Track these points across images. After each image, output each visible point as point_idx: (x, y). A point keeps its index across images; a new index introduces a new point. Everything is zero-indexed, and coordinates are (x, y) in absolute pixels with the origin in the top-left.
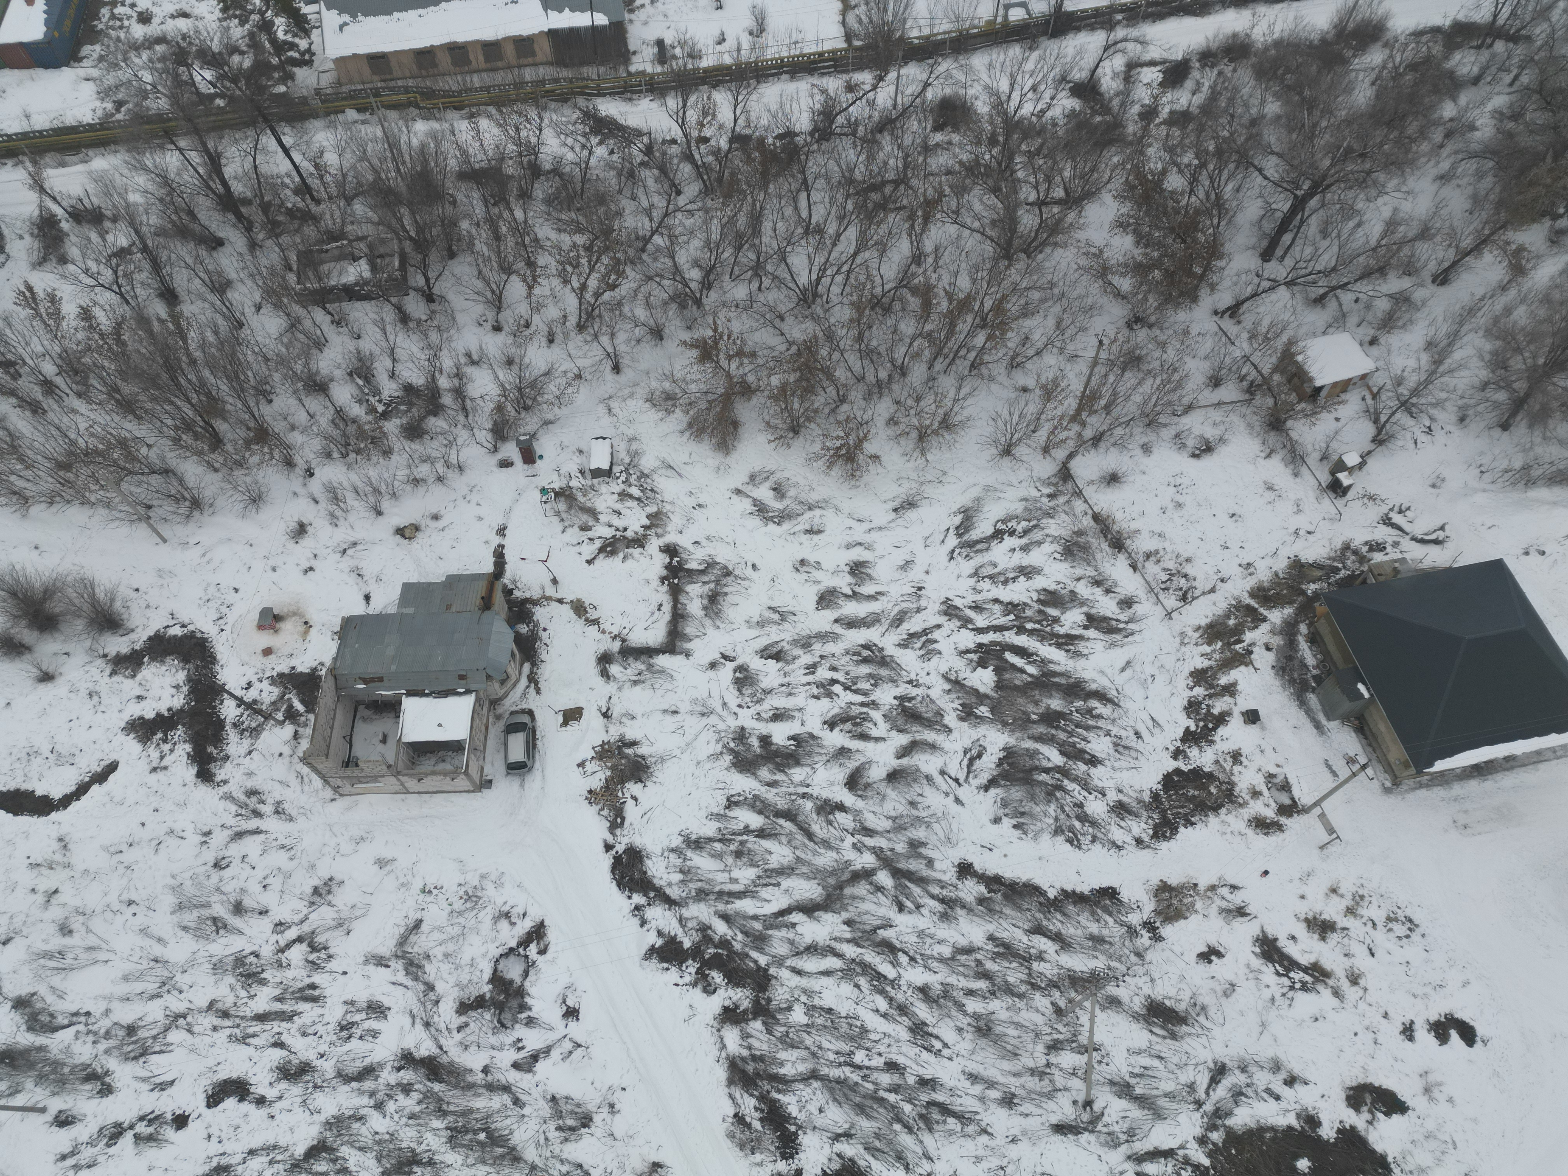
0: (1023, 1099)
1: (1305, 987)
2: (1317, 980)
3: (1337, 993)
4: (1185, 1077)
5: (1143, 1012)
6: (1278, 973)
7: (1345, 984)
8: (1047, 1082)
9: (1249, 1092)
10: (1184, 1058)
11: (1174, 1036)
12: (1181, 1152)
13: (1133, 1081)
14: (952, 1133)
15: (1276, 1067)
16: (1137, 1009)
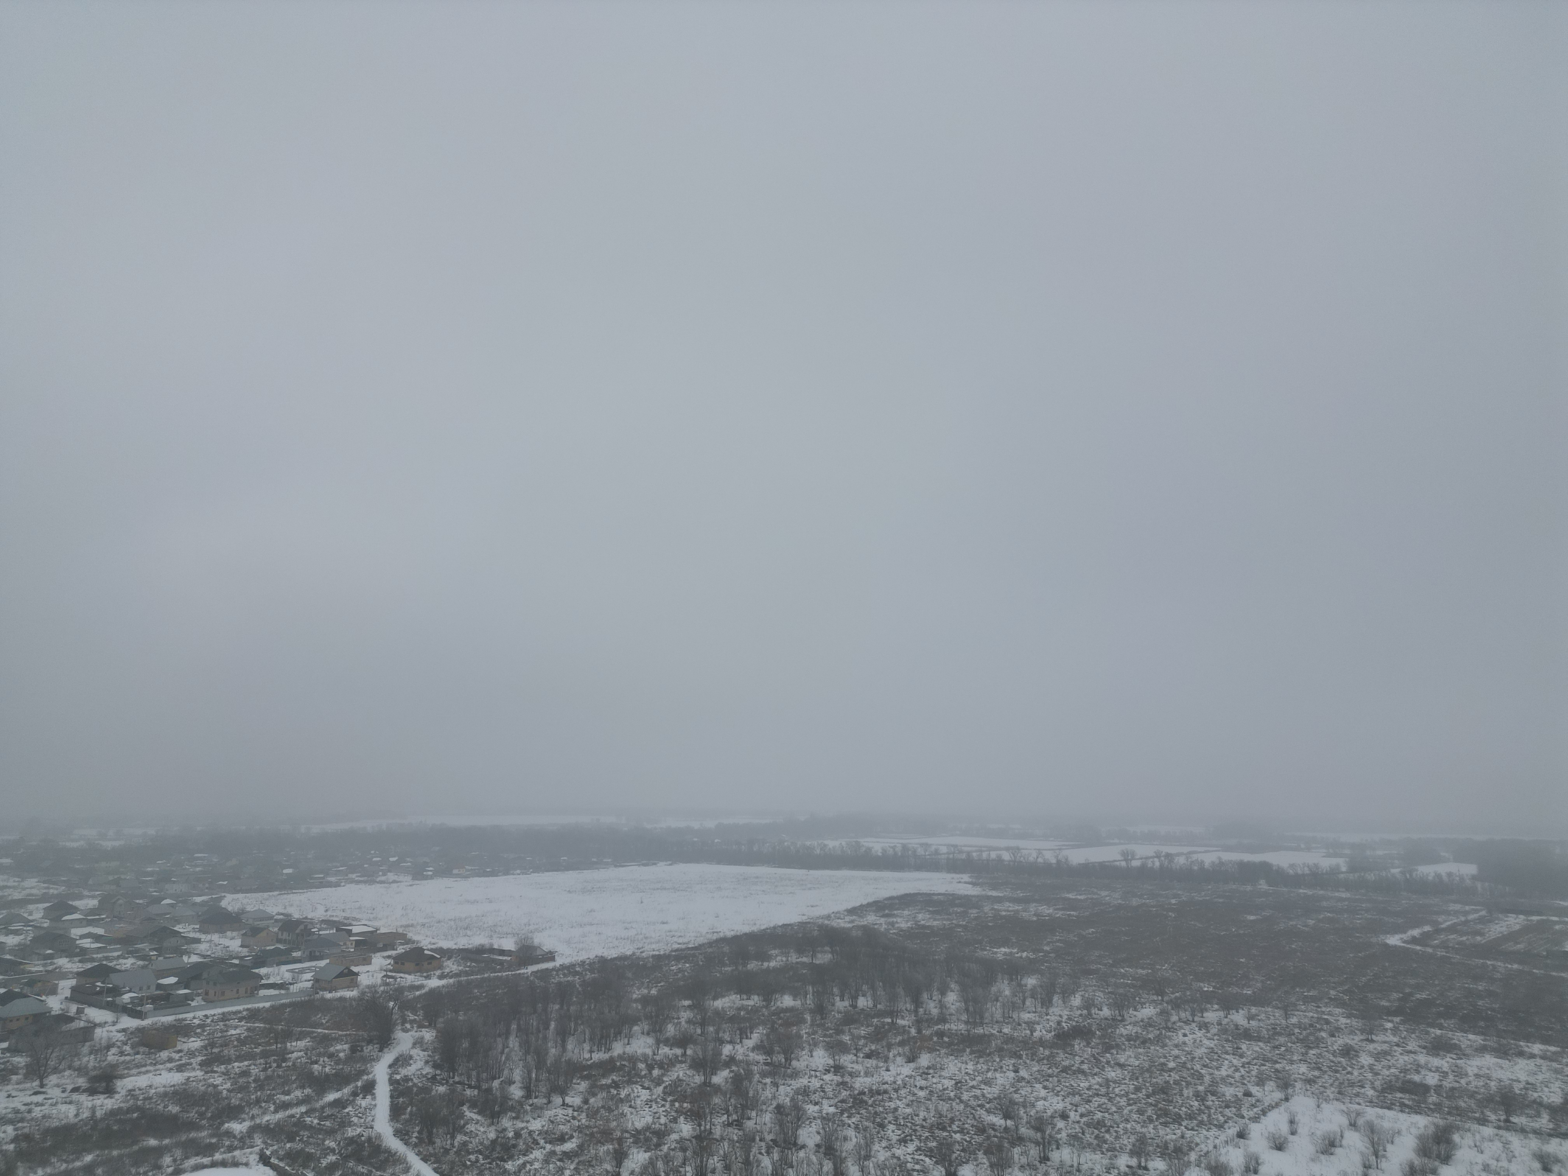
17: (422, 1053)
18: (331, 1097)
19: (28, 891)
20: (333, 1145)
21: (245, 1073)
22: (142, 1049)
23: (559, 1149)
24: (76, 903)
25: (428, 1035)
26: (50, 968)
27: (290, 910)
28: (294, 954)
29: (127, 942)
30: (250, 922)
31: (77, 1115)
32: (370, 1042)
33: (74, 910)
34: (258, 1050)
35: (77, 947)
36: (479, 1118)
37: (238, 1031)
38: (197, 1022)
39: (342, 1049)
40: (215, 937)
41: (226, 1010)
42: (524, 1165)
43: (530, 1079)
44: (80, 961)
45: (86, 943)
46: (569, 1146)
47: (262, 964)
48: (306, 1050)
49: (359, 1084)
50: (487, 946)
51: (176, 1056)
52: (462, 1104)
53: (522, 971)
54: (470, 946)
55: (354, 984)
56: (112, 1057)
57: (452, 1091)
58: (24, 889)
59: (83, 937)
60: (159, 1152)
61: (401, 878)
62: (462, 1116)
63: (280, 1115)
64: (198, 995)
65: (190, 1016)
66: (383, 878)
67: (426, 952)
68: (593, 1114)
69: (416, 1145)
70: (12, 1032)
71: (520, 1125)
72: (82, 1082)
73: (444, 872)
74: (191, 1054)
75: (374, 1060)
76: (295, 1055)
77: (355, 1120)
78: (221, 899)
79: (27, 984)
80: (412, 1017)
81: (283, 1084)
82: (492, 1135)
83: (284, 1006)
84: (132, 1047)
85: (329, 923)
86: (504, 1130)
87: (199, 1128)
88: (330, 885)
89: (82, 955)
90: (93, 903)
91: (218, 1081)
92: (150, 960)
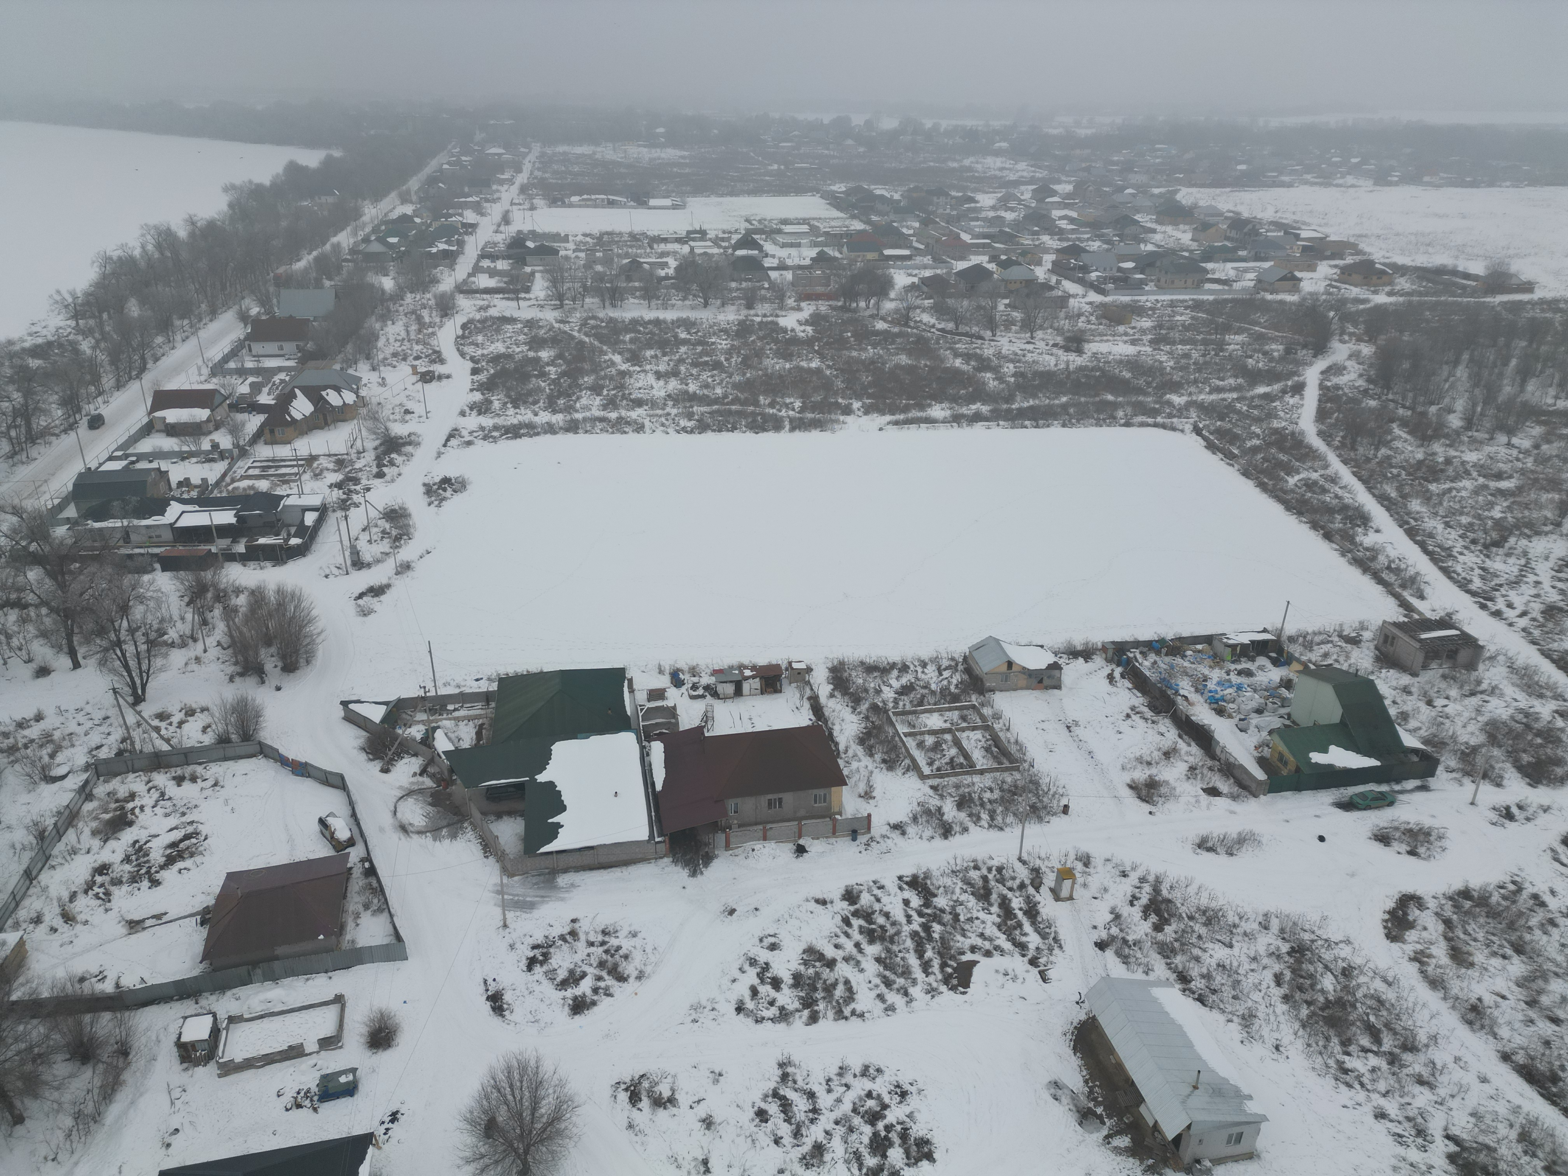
17: (1357, 366)
18: (1262, 390)
19: (1020, 174)
20: (1258, 431)
21: (1187, 356)
22: (1104, 321)
23: (1493, 484)
24: (1056, 187)
25: (1367, 350)
26: (1037, 243)
27: (1239, 209)
28: (1240, 253)
29: (1095, 226)
30: (1202, 217)
31: (1056, 365)
32: (1305, 346)
33: (1054, 193)
34: (1199, 338)
35: (1056, 226)
36: (1409, 437)
37: (1183, 318)
38: (1149, 304)
39: (1277, 349)
40: (1169, 229)
41: (1174, 297)
42: (1450, 490)
43: (1474, 412)
44: (1059, 240)
45: (1063, 224)
46: (1504, 484)
47: (1209, 259)
48: (1243, 344)
49: (1290, 383)
50: (1450, 267)
51: (1131, 332)
52: (1392, 421)
53: (1488, 300)
54: (1430, 265)
55: (1295, 289)
56: (1081, 324)
57: (1384, 407)
58: (1018, 171)
59: (1061, 218)
60: (1115, 406)
61: (1361, 182)
62: (1390, 432)
63: (1214, 397)
64: (1152, 281)
65: (1144, 298)
66: (1341, 181)
67: (1377, 266)
68: (1542, 460)
69: (1337, 448)
70: (1011, 292)
71: (1452, 453)
72: (1059, 340)
73: (1413, 178)
74: (1143, 331)
75: (1306, 364)
76: (1232, 347)
77: (1281, 414)
78: (1176, 192)
79: (1020, 254)
80: (1351, 329)
81: (1219, 371)
82: (1420, 456)
83: (1226, 301)
84: (1097, 318)
85: (1278, 225)
86: (1434, 454)
87: (1146, 394)
88: (1283, 185)
89: (1060, 233)
90: (1069, 188)
91: (1164, 358)
92: (1113, 244)
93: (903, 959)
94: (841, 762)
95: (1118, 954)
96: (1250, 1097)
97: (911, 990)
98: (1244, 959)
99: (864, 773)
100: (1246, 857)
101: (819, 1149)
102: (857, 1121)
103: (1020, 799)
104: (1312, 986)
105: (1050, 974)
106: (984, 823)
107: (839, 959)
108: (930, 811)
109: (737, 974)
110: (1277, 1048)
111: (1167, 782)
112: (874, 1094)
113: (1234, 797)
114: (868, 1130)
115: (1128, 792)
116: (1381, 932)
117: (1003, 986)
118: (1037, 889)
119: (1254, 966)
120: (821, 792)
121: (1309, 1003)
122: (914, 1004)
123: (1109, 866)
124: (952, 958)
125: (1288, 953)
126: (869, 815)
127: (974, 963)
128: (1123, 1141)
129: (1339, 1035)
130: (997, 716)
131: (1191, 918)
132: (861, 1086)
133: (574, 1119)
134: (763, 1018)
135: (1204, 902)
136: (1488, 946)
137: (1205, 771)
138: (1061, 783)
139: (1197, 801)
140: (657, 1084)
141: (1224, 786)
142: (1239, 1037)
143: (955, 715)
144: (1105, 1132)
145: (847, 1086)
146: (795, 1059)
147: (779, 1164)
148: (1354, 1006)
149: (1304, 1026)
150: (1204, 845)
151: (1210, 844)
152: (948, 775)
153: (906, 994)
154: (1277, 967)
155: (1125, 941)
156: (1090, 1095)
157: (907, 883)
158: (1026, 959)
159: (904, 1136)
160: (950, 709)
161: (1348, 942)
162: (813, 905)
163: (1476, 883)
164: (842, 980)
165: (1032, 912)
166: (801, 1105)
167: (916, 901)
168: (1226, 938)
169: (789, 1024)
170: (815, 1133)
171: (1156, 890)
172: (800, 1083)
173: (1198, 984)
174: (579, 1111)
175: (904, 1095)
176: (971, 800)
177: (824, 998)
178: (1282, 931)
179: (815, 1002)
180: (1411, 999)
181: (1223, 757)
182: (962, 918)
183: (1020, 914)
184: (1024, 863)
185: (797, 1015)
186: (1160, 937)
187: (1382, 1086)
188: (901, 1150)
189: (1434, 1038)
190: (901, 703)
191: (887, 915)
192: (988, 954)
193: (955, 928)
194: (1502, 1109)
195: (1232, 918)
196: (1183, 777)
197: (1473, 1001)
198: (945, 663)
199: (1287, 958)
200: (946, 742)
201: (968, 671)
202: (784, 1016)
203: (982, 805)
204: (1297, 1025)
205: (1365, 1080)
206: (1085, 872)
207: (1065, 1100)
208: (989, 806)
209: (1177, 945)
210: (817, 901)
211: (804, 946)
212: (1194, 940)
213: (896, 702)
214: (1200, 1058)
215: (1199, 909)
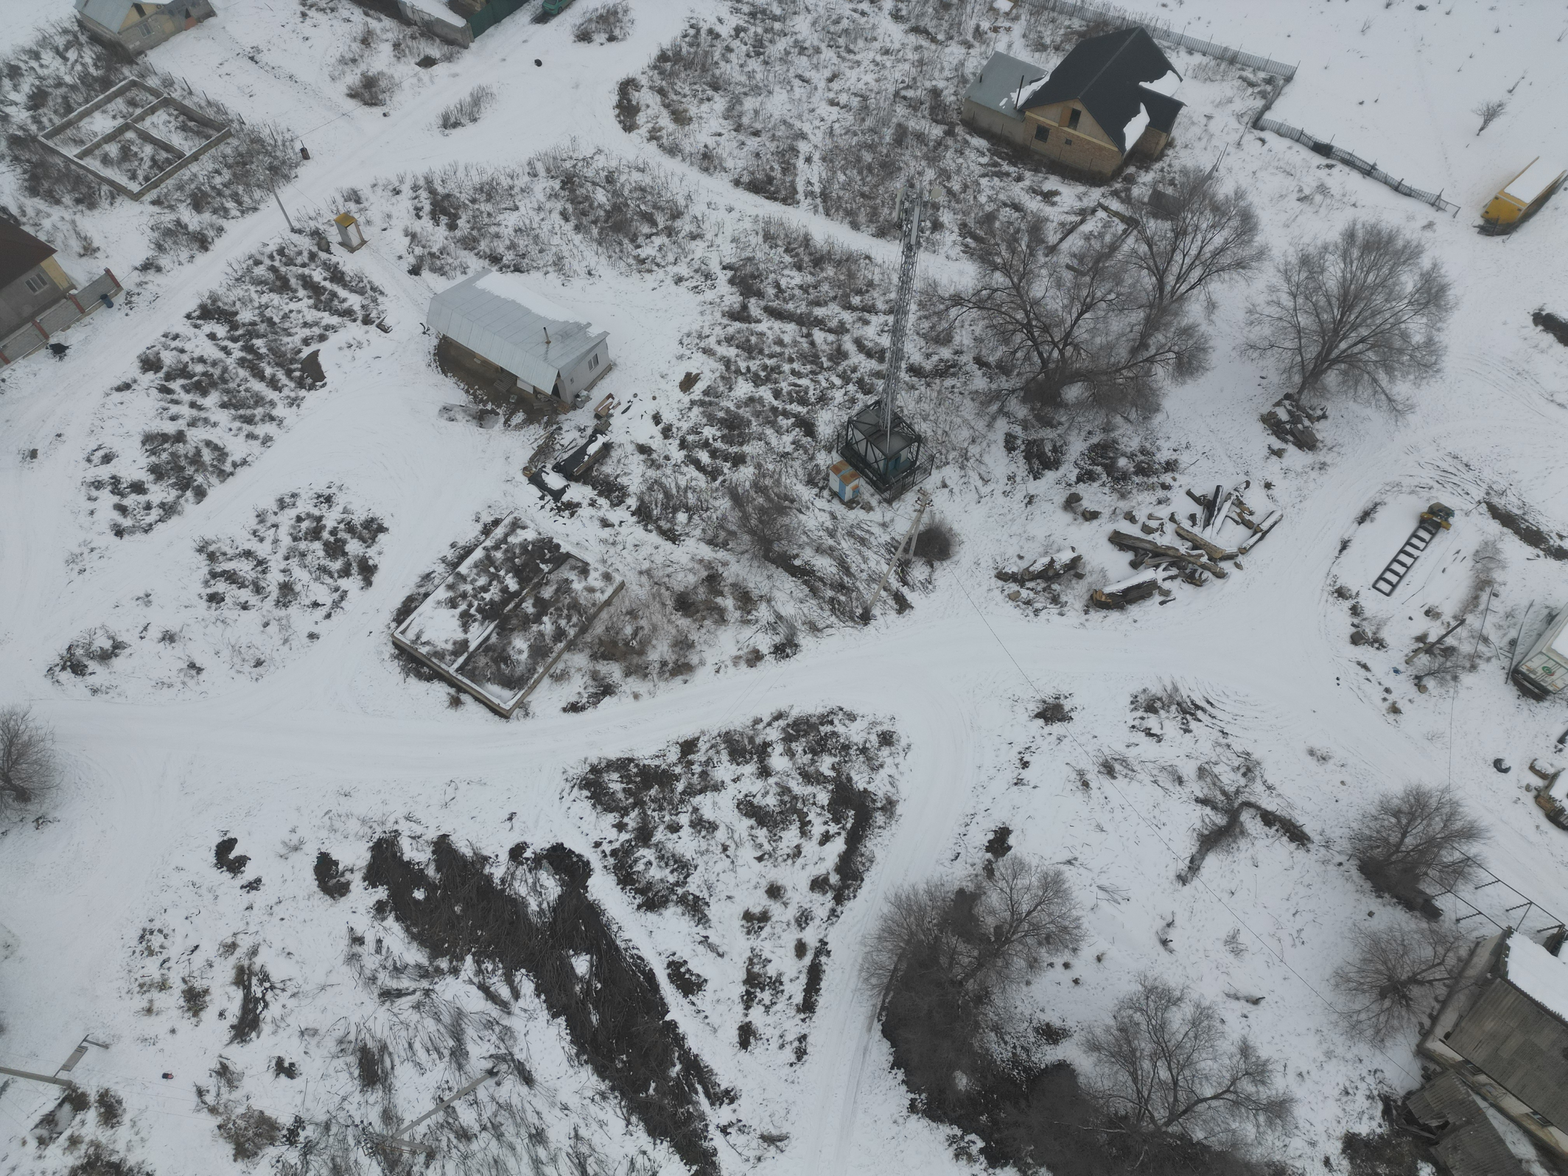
0: (528, 1127)
1: (265, 978)
2: (251, 974)
3: (254, 952)
4: (414, 1017)
5: (379, 1086)
6: (266, 1006)
7: (239, 952)
8: (499, 1119)
9: (389, 964)
10: (396, 1028)
11: (384, 1048)
12: (476, 980)
13: (446, 1053)
14: (599, 1162)
15: (353, 958)
16: (380, 1093)
93: (247, 390)
94: (27, 229)
95: (433, 270)
96: (589, 325)
97: (275, 413)
98: (532, 213)
99: (65, 227)
100: (487, 114)
101: (287, 589)
102: (303, 545)
103: (254, 167)
104: (591, 206)
105: (388, 322)
106: (234, 212)
107: (184, 428)
108: (169, 230)
109: (91, 505)
110: (590, 274)
111: (381, 74)
112: (303, 516)
113: (449, 58)
114: (317, 546)
115: (352, 105)
116: (619, 127)
117: (354, 358)
118: (328, 251)
119: (542, 215)
120: (31, 275)
121: (595, 222)
122: (285, 423)
123: (379, 190)
124: (293, 361)
125: (562, 188)
126: (108, 271)
127: (315, 354)
128: (519, 417)
129: (626, 236)
130: (168, 83)
131: (474, 201)
132: (286, 518)
133: (31, 725)
134: (151, 525)
135: (477, 180)
136: (695, 96)
137: (409, 42)
138: (283, 127)
139: (420, 80)
140: (90, 644)
141: (434, 50)
142: (559, 282)
143: (119, 104)
144: (502, 420)
145: (275, 526)
146: (209, 536)
147: (260, 621)
148: (627, 205)
149: (600, 244)
150: (449, 123)
151: (453, 120)
152: (161, 180)
153: (272, 419)
154: (559, 206)
155: (432, 255)
156: (477, 400)
157: (199, 318)
158: (359, 322)
159: (350, 528)
160: (109, 100)
161: (599, 151)
162: (117, 396)
163: (666, 44)
164: (201, 445)
165: (337, 276)
166: (244, 568)
167: (221, 331)
168: (509, 204)
169: (179, 513)
170: (274, 578)
171: (432, 192)
172: (230, 552)
173: (509, 257)
174: (30, 716)
175: (328, 499)
176: (205, 195)
177: (197, 471)
178: (548, 170)
179: (191, 479)
180: (662, 175)
181: (417, 18)
182: (276, 320)
183: (327, 284)
184: (299, 232)
185: (182, 501)
186: (458, 233)
187: (671, 258)
188: (355, 540)
189: (689, 197)
190: (45, 120)
191: (201, 360)
192: (322, 338)
193: (276, 333)
194: (747, 224)
195: (505, 182)
196: (394, 60)
197: (702, 150)
198: (61, 41)
199: (562, 193)
200: (132, 142)
201: (95, 39)
202: (169, 510)
203: (220, 193)
204: (595, 246)
205: (658, 260)
206: (361, 210)
207: (459, 417)
208: (227, 192)
209: (475, 233)
210: (119, 389)
211: (138, 439)
212: (486, 220)
213: (36, 120)
214: (539, 318)
215: (475, 189)
